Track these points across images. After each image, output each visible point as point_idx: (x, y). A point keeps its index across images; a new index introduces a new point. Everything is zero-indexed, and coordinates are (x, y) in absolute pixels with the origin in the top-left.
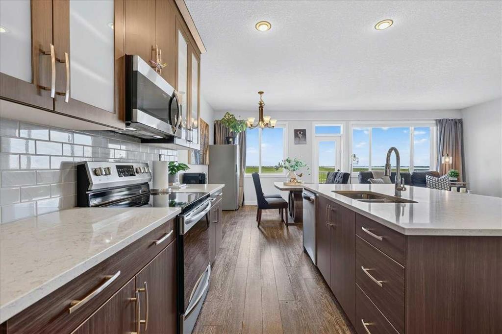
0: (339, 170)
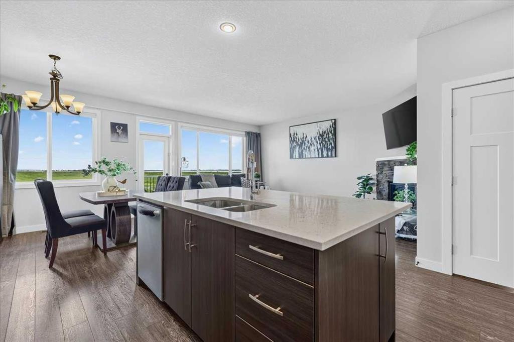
0: (167, 174)
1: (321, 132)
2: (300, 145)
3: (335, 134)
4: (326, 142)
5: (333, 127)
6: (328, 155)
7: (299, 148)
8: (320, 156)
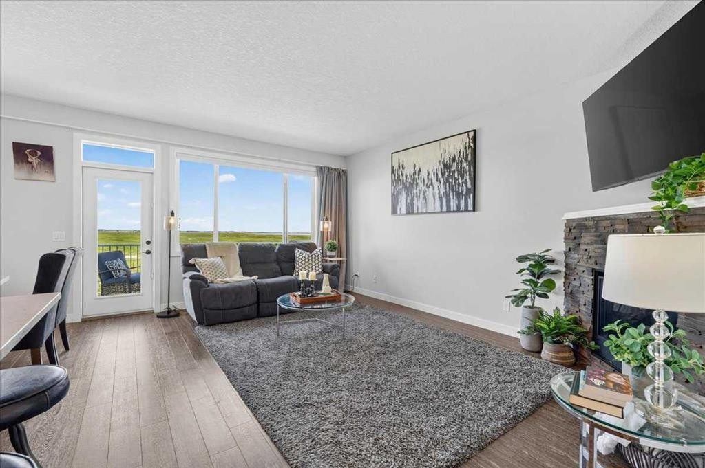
0: (148, 242)
1: (447, 160)
2: (409, 189)
3: (474, 163)
4: (456, 179)
5: (470, 146)
6: (458, 206)
7: (407, 194)
8: (445, 209)
